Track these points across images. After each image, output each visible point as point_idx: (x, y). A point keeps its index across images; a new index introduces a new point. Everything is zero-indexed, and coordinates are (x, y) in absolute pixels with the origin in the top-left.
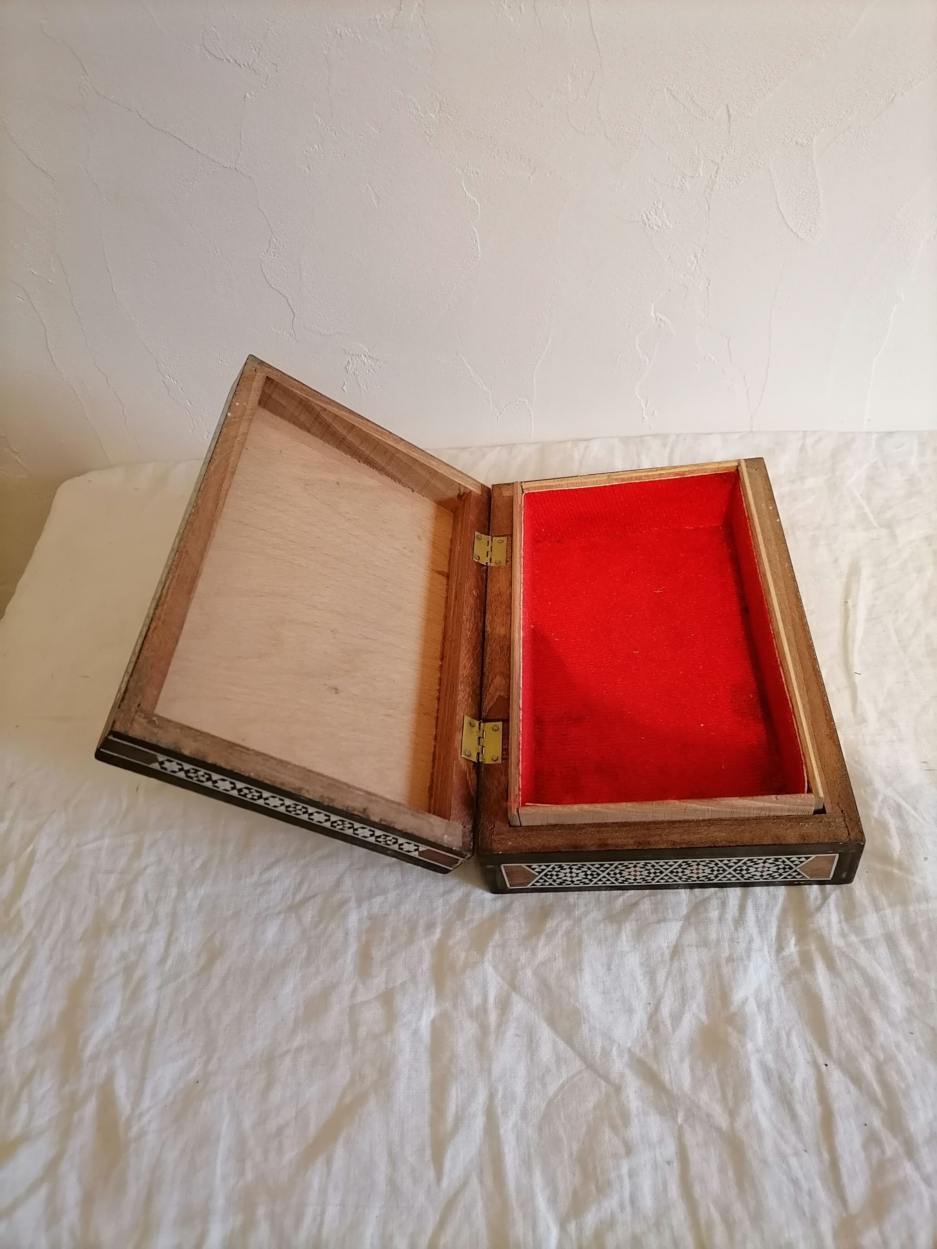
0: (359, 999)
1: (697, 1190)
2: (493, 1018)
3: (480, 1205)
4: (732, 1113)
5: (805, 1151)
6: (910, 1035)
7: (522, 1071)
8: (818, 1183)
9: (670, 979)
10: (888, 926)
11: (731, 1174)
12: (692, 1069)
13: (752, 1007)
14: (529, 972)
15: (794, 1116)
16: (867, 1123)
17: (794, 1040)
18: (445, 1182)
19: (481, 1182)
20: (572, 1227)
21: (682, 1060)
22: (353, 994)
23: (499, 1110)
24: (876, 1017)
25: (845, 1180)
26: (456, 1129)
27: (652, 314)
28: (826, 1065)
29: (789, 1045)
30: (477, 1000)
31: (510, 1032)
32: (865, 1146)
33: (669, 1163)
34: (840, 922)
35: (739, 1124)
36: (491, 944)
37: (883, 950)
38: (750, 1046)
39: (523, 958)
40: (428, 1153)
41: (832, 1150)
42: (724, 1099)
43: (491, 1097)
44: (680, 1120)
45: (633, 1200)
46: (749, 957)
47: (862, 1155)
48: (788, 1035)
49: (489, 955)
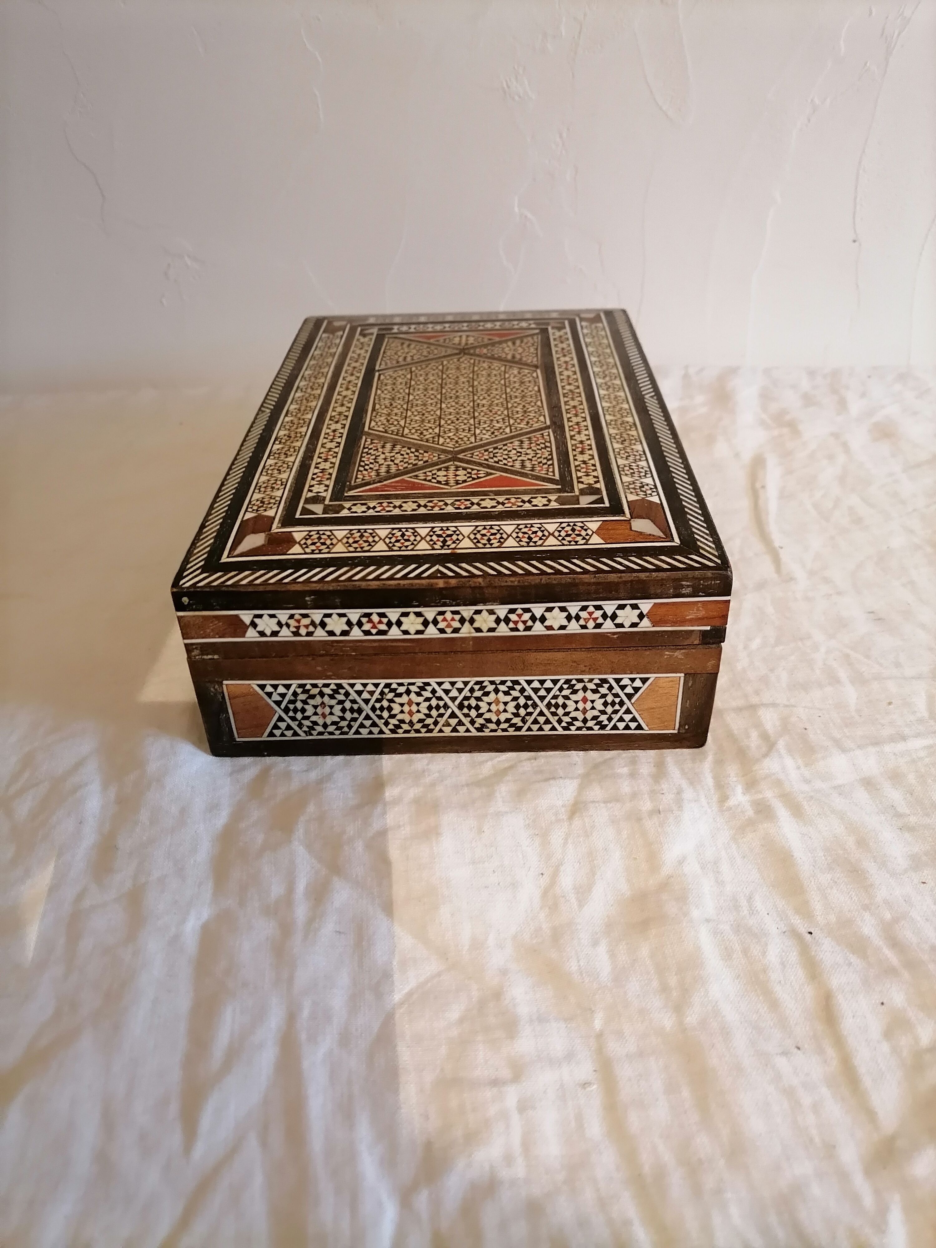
0: (87, 903)
1: (634, 1121)
2: (301, 912)
3: (258, 1180)
4: (679, 1009)
5: (799, 1048)
6: (922, 885)
7: (344, 979)
8: (824, 1091)
9: (570, 841)
10: (862, 769)
11: (686, 1093)
12: (612, 955)
13: (692, 868)
14: (359, 846)
15: (774, 1004)
16: (885, 1002)
17: (758, 904)
18: (199, 1150)
19: (264, 1144)
20: (422, 1200)
21: (595, 943)
22: (80, 897)
23: (303, 1036)
24: (870, 866)
25: (867, 1082)
26: (228, 1065)
27: (516, 209)
28: (811, 933)
29: (752, 911)
30: (277, 890)
31: (328, 928)
32: (888, 1034)
33: (585, 1085)
34: (798, 768)
35: (692, 1018)
36: (302, 819)
37: (862, 795)
38: (695, 913)
39: (351, 830)
40: (174, 1109)
41: (839, 1041)
42: (665, 989)
43: (291, 1017)
44: (598, 1024)
45: (527, 1145)
46: (680, 807)
47: (885, 1047)
48: (750, 899)
49: (300, 831)
